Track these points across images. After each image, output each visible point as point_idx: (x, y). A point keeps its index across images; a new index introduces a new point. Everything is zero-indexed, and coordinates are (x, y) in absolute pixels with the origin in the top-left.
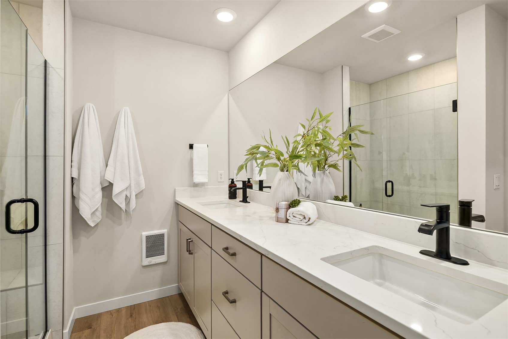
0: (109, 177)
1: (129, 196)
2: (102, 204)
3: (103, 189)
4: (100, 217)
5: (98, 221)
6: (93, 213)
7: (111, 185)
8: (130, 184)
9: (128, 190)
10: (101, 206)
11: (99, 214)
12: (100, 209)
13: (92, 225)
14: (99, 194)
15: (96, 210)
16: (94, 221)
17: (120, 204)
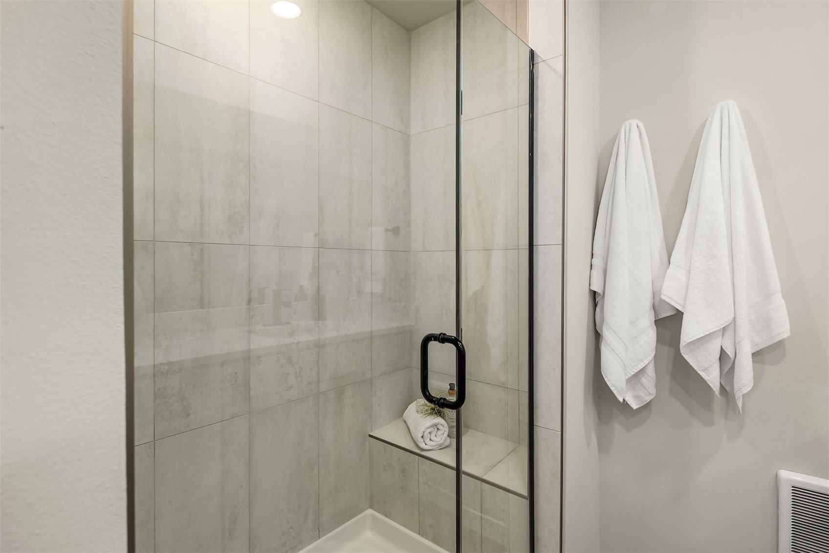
0: (672, 296)
1: (730, 352)
2: (655, 357)
3: (659, 323)
4: (653, 391)
5: (648, 399)
6: (635, 379)
7: (678, 315)
8: (734, 318)
9: (729, 334)
10: (653, 361)
11: (649, 381)
12: (651, 371)
13: (635, 406)
14: (651, 335)
15: (642, 371)
16: (637, 397)
17: (703, 371)
